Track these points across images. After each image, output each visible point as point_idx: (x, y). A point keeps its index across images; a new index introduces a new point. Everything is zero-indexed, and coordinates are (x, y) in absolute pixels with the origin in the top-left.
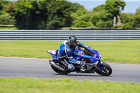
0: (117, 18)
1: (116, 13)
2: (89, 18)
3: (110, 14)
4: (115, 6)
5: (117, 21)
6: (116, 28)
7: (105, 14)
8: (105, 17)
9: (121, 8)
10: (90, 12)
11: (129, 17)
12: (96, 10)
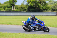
0: (13, 7)
1: (13, 5)
2: (2, 7)
3: (11, 5)
4: (13, 2)
5: (14, 8)
6: (13, 11)
7: (9, 5)
8: (9, 6)
9: (15, 3)
10: (2, 4)
11: (18, 7)
12: (5, 3)
